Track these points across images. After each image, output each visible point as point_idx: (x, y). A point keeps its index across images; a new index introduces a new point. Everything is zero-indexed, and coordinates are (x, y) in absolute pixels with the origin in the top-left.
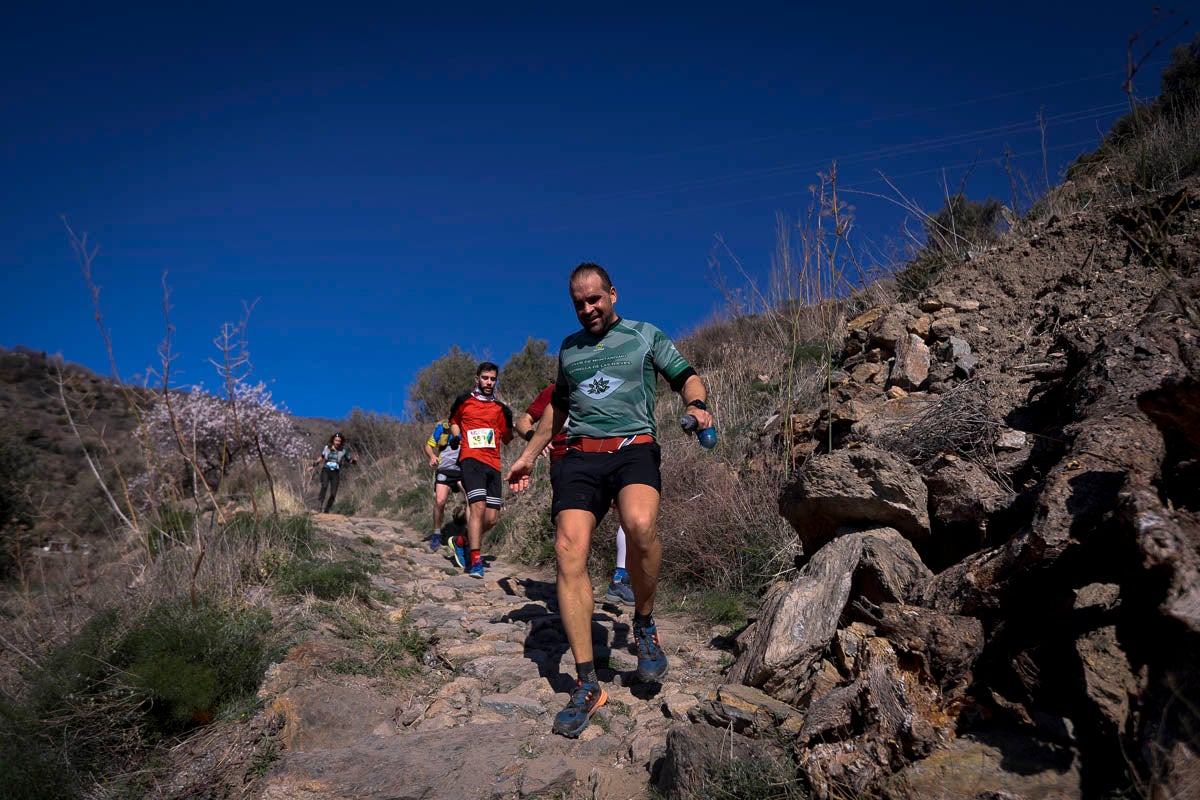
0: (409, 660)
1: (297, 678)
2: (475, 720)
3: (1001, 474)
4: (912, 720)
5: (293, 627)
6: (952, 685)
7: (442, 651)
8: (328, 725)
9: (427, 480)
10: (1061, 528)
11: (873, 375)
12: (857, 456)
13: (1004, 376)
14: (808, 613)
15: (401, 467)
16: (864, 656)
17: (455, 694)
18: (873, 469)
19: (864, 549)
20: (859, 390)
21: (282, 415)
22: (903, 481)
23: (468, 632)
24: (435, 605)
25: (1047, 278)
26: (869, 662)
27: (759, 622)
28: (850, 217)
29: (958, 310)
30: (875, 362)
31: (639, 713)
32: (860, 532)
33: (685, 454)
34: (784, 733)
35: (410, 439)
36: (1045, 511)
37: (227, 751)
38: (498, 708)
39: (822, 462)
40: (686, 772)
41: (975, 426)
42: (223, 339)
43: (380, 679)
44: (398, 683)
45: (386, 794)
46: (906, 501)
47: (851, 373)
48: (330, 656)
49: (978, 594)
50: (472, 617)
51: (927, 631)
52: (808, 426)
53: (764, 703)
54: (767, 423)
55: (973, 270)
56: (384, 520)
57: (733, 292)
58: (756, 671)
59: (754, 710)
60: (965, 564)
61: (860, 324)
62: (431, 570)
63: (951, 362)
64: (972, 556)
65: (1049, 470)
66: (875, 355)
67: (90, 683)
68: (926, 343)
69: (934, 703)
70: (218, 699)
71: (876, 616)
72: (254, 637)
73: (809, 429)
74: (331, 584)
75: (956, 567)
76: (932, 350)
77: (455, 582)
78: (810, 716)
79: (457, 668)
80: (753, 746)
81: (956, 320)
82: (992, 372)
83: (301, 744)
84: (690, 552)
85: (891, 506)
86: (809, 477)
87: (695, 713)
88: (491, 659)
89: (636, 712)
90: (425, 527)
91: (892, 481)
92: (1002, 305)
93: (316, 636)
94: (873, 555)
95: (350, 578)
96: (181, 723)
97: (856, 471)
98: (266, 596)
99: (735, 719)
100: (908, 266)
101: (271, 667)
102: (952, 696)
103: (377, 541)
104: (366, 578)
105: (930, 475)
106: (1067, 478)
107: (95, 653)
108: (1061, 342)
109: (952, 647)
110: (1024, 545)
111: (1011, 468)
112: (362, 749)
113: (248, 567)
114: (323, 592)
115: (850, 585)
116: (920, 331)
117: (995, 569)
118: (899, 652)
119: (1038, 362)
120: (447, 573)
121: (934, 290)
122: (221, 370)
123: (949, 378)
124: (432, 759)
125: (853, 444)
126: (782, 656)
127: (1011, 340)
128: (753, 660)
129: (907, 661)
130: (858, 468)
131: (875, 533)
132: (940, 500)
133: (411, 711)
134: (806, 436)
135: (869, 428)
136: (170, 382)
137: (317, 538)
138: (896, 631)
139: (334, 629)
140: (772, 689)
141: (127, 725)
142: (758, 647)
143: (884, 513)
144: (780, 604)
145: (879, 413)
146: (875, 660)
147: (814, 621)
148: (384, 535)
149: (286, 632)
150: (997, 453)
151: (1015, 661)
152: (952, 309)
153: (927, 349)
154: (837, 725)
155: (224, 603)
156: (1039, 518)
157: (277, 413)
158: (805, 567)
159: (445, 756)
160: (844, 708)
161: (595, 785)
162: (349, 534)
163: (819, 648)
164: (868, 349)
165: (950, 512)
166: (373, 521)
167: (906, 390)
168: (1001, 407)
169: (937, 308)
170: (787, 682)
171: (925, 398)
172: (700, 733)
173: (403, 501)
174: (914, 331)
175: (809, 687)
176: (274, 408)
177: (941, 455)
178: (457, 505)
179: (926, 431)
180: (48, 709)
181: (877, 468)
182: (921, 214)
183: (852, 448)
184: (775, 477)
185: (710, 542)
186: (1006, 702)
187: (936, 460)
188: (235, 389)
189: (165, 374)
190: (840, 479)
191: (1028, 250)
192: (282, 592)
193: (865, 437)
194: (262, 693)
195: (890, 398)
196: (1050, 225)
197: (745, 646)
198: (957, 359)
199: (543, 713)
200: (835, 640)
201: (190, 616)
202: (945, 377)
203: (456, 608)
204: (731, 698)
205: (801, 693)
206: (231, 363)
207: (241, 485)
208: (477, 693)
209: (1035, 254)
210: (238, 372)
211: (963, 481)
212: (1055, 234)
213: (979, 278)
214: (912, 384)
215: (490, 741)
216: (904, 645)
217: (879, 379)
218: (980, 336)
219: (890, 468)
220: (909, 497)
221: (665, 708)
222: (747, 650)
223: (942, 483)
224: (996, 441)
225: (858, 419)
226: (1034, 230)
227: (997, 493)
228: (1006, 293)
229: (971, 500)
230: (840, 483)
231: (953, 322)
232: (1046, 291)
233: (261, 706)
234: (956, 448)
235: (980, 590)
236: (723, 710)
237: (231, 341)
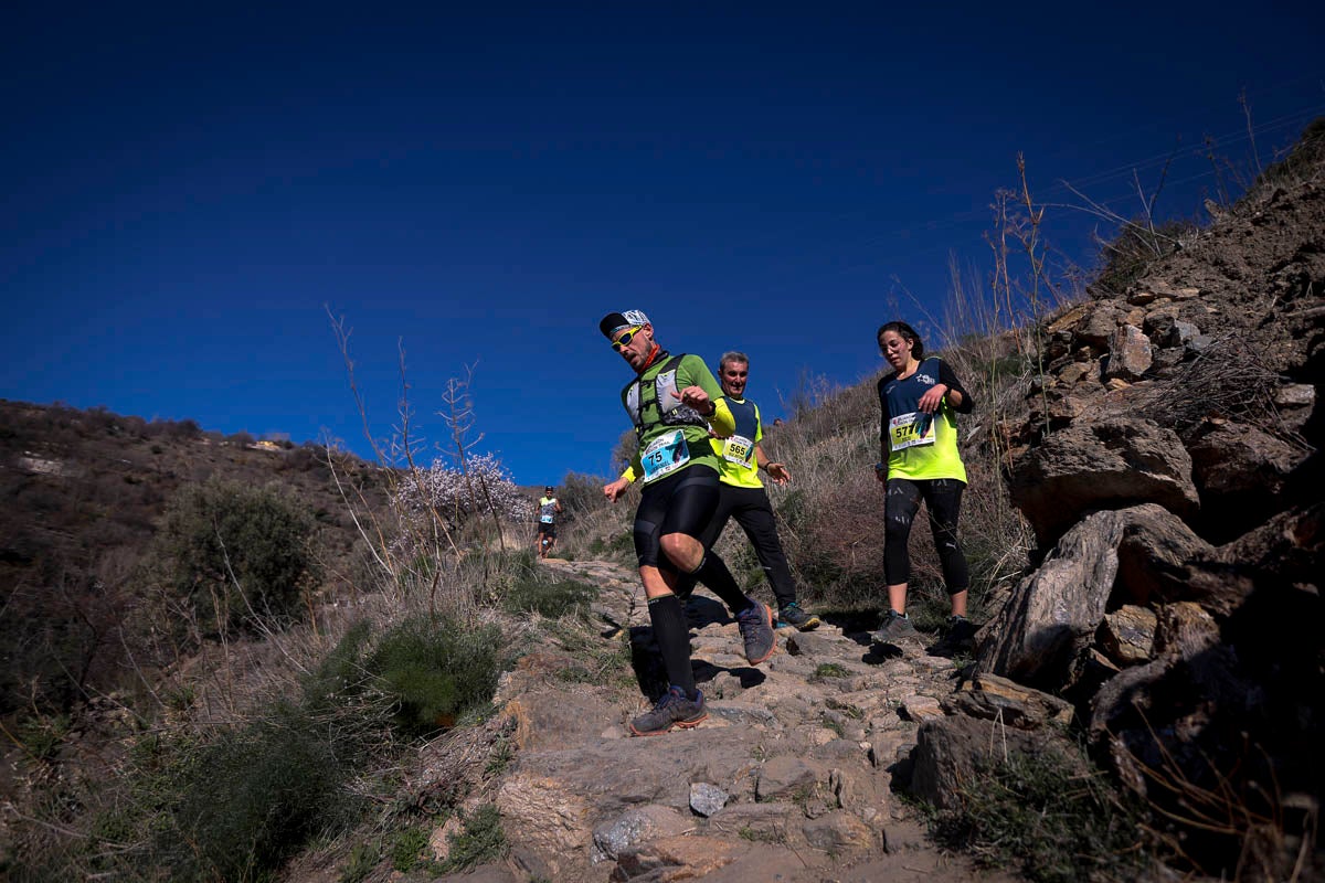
0: (631, 671)
1: (527, 684)
3: (1289, 433)
5: (522, 640)
8: (558, 729)
11: (1084, 374)
12: (1103, 426)
18: (1124, 437)
19: (1126, 524)
20: (1071, 389)
21: (508, 480)
22: (1164, 450)
25: (1278, 254)
26: (1177, 631)
29: (1174, 299)
30: (1085, 361)
31: (874, 716)
32: (1114, 509)
37: (467, 750)
38: (724, 713)
40: (948, 770)
41: (1244, 384)
42: (450, 393)
43: (605, 688)
44: (623, 691)
45: (618, 793)
46: (1168, 471)
47: (1058, 375)
48: (556, 666)
52: (1017, 431)
54: (969, 436)
55: (1186, 259)
56: (600, 562)
58: (1013, 660)
59: (1024, 698)
60: (1271, 525)
61: (1063, 327)
63: (1180, 345)
66: (1084, 354)
67: (348, 685)
68: (1144, 333)
70: (458, 705)
72: (486, 652)
73: (1018, 434)
74: (554, 605)
75: (1261, 529)
76: (1153, 340)
80: (1031, 738)
81: (1174, 308)
83: (534, 745)
85: (1151, 479)
86: (1046, 456)
87: (950, 704)
89: (870, 716)
91: (1151, 448)
92: (1226, 289)
94: (1137, 533)
95: (571, 599)
96: (428, 726)
97: (1103, 443)
98: (497, 616)
99: (1002, 709)
101: (503, 675)
103: (595, 576)
104: (585, 601)
105: (1193, 443)
107: (353, 660)
111: (1299, 426)
112: (593, 750)
113: (480, 591)
114: (544, 612)
115: (1116, 561)
118: (1218, 618)
121: (1144, 283)
123: (1179, 362)
124: (663, 759)
127: (1250, 316)
130: (1105, 440)
131: (1129, 510)
132: (1209, 470)
134: (1017, 442)
136: (409, 436)
137: (541, 570)
138: (1210, 593)
139: (559, 642)
141: (382, 728)
142: (1010, 637)
143: (1141, 488)
144: (1032, 589)
145: (1101, 405)
146: (1187, 628)
147: (1077, 603)
148: (600, 573)
149: (515, 645)
150: (1278, 411)
152: (1167, 299)
153: (1146, 338)
155: (462, 621)
157: (504, 479)
158: (1050, 554)
159: (675, 757)
161: (839, 787)
162: (570, 571)
163: (1090, 632)
164: (1075, 349)
165: (1226, 482)
166: (590, 564)
167: (1130, 382)
169: (1150, 300)
171: (1152, 386)
172: (961, 725)
173: (615, 545)
174: (1126, 323)
176: (501, 474)
177: (1205, 419)
180: (315, 707)
181: (1128, 437)
182: (1111, 217)
187: (1200, 425)
188: (468, 461)
190: (1084, 453)
191: (1252, 229)
192: (512, 612)
194: (497, 700)
195: (1109, 390)
196: (1275, 199)
197: (990, 640)
198: (1186, 342)
199: (770, 718)
200: (1105, 625)
202: (1172, 361)
204: (993, 686)
206: (459, 414)
207: (476, 535)
209: (1259, 233)
210: (463, 423)
211: (1239, 444)
212: (1282, 208)
213: (1195, 266)
214: (1135, 376)
215: (719, 744)
216: (1225, 609)
217: (1093, 376)
218: (1210, 317)
219: (1147, 435)
220: (1172, 466)
221: (903, 713)
222: (995, 643)
223: (1210, 449)
224: (1273, 398)
225: (1076, 414)
226: (1254, 209)
227: (1289, 452)
228: (1229, 277)
229: (1255, 463)
230: (1084, 457)
231: (1171, 311)
232: (1281, 265)
233: (496, 711)
234: (1222, 410)
235: (1305, 548)
236: (986, 700)
237: (456, 396)
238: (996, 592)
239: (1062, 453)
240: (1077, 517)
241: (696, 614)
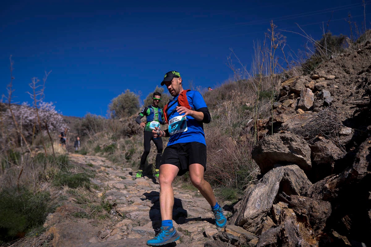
0: (105, 212)
1: (59, 219)
2: (130, 237)
3: (341, 144)
4: (302, 242)
5: (59, 199)
6: (318, 228)
7: (118, 209)
8: (71, 238)
9: (115, 141)
10: (365, 167)
11: (291, 104)
12: (283, 136)
13: (344, 105)
14: (262, 198)
15: (105, 136)
16: (283, 216)
17: (122, 226)
18: (289, 141)
19: (285, 173)
20: (285, 110)
21: (59, 115)
22: (301, 147)
23: (129, 201)
24: (116, 191)
25: (363, 66)
26: (285, 218)
27: (242, 201)
28: (284, 41)
30: (292, 99)
31: (194, 235)
32: (283, 166)
33: (216, 133)
34: (251, 245)
35: (109, 126)
36: (358, 160)
38: (139, 232)
39: (268, 138)
41: (331, 126)
42: (33, 84)
43: (93, 220)
44: (100, 222)
46: (302, 154)
47: (282, 103)
48: (73, 211)
49: (330, 192)
50: (130, 196)
51: (309, 207)
52: (264, 124)
53: (243, 233)
54: (248, 122)
55: (333, 63)
56: (98, 157)
57: (237, 70)
58: (240, 220)
59: (239, 236)
60: (325, 180)
61: (287, 84)
62: (116, 177)
63: (323, 100)
64: (328, 177)
65: (361, 144)
66: (292, 96)
68: (313, 92)
69: (311, 235)
70: (27, 227)
71: (289, 200)
72: (42, 204)
73: (265, 125)
74: (75, 182)
75: (321, 181)
76: (315, 95)
77: (125, 182)
78: (261, 239)
79: (124, 216)
82: (339, 104)
83: (60, 246)
84: (217, 172)
85: (296, 156)
86: (264, 144)
87: (216, 236)
88: (137, 213)
89: (193, 235)
90: (114, 160)
91: (297, 146)
92: (344, 77)
93: (68, 203)
94: (288, 175)
95: (82, 180)
97: (283, 142)
98: (49, 186)
99: (231, 239)
100: (307, 61)
101: (50, 214)
102: (318, 233)
103: (95, 165)
104: (89, 180)
105: (312, 144)
106: (368, 147)
108: (368, 92)
109: (319, 213)
110: (349, 174)
111: (345, 142)
113: (42, 175)
114: (71, 185)
115: (279, 187)
116: (310, 87)
117: (337, 183)
118: (297, 215)
119: (358, 100)
120: (122, 178)
121: (317, 71)
122: (32, 96)
123: (321, 106)
125: (282, 131)
126: (251, 214)
127: (347, 91)
128: (239, 216)
129: (300, 218)
130: (283, 141)
131: (290, 167)
132: (316, 154)
133: (105, 233)
134: (264, 128)
135: (289, 125)
137: (70, 164)
138: (296, 206)
139: (75, 200)
140: (246, 227)
142: (241, 211)
143: (293, 159)
144: (250, 194)
145: (293, 119)
146: (287, 217)
147: (264, 201)
148: (98, 163)
149: (56, 201)
150: (339, 136)
151: (343, 219)
152: (324, 79)
153: (313, 94)
154: (271, 243)
155: (31, 189)
156: (356, 163)
157: (57, 114)
158: (261, 179)
160: (274, 236)
162: (84, 162)
163: (266, 212)
164: (290, 94)
165: (320, 159)
166: (93, 157)
167: (305, 111)
168: (342, 118)
169: (318, 78)
170: (252, 224)
171: (311, 114)
172: (218, 245)
173: (106, 149)
174: (308, 87)
175: (261, 227)
176: (56, 112)
177: (317, 136)
178: (127, 152)
179: (311, 127)
181: (291, 141)
182: (313, 41)
183: (281, 133)
184: (251, 143)
185: (224, 169)
186: (340, 235)
187: (315, 138)
188: (40, 105)
189: (9, 97)
190: (276, 145)
191: (356, 55)
192: (55, 185)
193: (287, 128)
194: (45, 225)
195: (297, 113)
196: (366, 45)
197: (236, 210)
198: (325, 98)
200: (272, 208)
201: (17, 194)
202: (320, 105)
203: (125, 192)
204: (230, 231)
205: (258, 229)
206: (37, 93)
207: (41, 142)
208: (131, 226)
209: (359, 57)
210: (39, 97)
211: (325, 147)
212: (368, 48)
213: (335, 66)
214: (306, 108)
215: (135, 245)
216: (299, 212)
217: (293, 106)
218: (335, 89)
219: (296, 141)
220: (303, 153)
221: (204, 234)
222: (237, 211)
223: (317, 147)
224: (339, 131)
225: (284, 121)
226: (359, 47)
227: (339, 152)
228: (346, 72)
229: (328, 155)
230: (276, 147)
231: (324, 83)
232: (362, 72)
233: (44, 231)
234: (323, 134)
235: (331, 190)
236: (227, 235)
237: (36, 85)
238: (247, 186)
239: (269, 144)
240: (271, 168)
241: (135, 185)
